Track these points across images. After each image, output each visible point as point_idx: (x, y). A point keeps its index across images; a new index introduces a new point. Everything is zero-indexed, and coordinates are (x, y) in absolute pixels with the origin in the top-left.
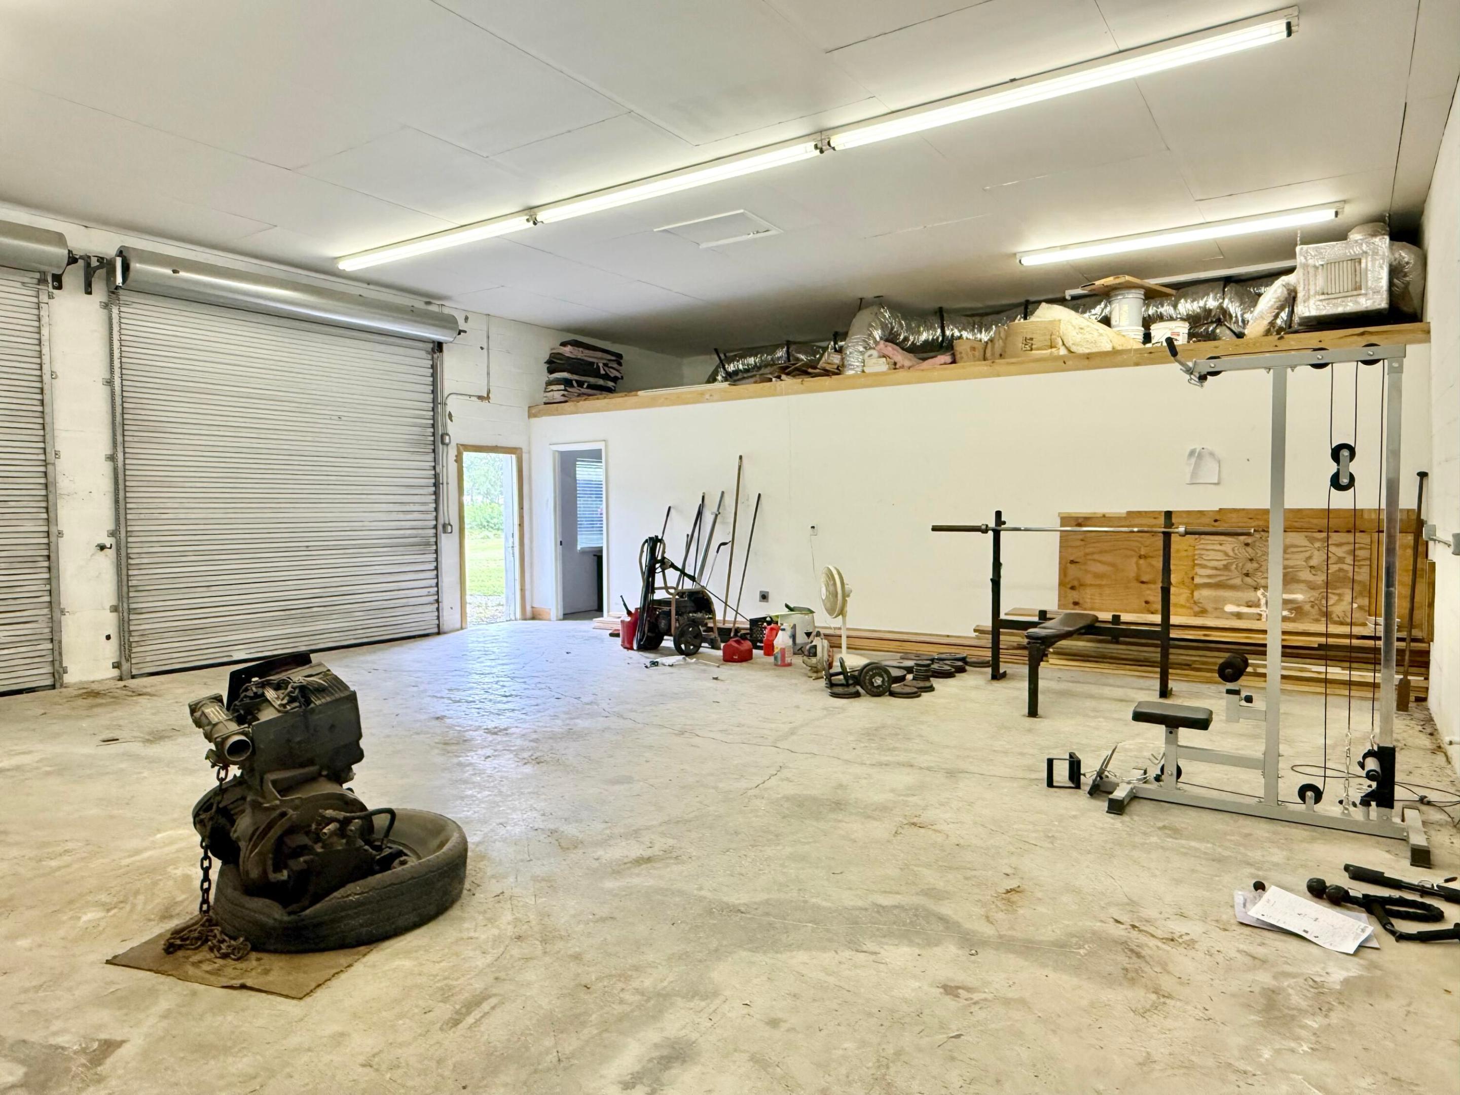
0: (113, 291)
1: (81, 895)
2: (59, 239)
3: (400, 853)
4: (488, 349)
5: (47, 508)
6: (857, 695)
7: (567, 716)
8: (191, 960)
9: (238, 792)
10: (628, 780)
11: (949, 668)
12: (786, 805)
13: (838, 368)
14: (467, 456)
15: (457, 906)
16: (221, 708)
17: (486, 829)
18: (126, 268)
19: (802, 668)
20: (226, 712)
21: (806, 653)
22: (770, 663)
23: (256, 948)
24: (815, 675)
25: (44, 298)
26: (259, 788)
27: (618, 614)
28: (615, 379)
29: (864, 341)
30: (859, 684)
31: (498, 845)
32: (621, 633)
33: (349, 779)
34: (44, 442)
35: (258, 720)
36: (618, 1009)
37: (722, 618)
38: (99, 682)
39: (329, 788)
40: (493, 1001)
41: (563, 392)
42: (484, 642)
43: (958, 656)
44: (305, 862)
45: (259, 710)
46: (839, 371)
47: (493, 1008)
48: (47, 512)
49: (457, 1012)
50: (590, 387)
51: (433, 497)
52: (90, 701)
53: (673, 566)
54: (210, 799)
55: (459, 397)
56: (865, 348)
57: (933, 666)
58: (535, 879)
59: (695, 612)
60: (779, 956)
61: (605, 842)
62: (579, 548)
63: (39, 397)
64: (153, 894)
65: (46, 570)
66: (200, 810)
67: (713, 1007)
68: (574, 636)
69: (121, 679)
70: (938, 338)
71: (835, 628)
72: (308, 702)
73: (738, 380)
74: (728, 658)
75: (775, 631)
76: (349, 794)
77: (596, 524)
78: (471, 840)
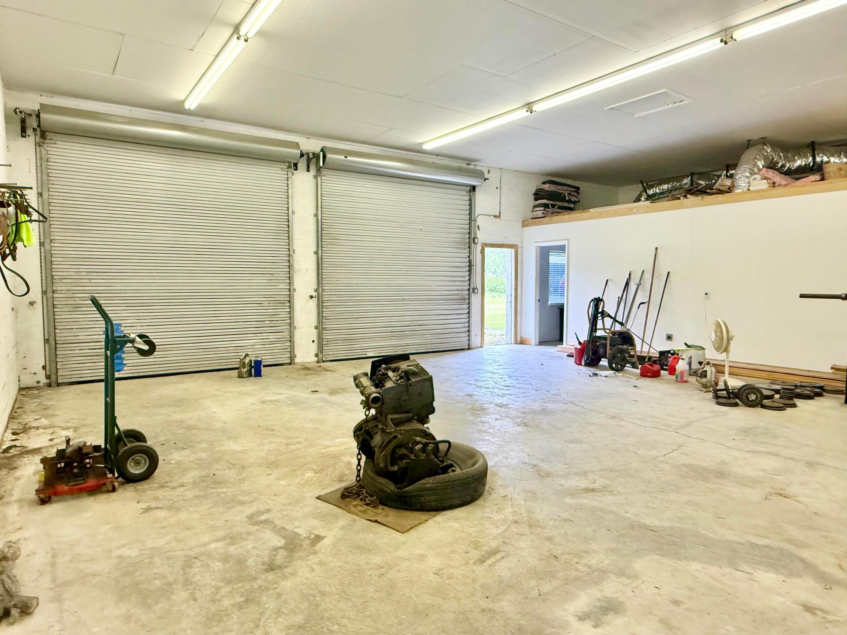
0: (319, 169)
1: (305, 464)
2: (296, 145)
3: (451, 466)
4: (500, 188)
5: (289, 277)
6: (736, 405)
7: (542, 401)
8: (352, 503)
9: (374, 423)
10: (580, 442)
11: (808, 392)
12: (684, 470)
13: (729, 189)
14: (487, 249)
15: (481, 499)
16: (367, 379)
17: (496, 459)
18: (324, 157)
19: (696, 385)
20: (369, 380)
21: (699, 375)
22: (673, 380)
23: (382, 503)
24: (705, 390)
25: (290, 175)
26: (384, 422)
27: (573, 344)
28: (575, 203)
29: (750, 169)
30: (737, 398)
31: (503, 469)
32: (574, 354)
33: (427, 422)
34: (289, 245)
35: (385, 386)
36: (575, 573)
37: (640, 350)
38: (310, 363)
39: (419, 426)
40: (502, 554)
41: (542, 212)
42: (493, 355)
43: (817, 385)
44: (406, 463)
45: (385, 382)
46: (730, 190)
47: (502, 558)
48: (290, 279)
49: (483, 557)
50: (559, 208)
51: (468, 273)
52: (306, 371)
53: (609, 316)
54: (362, 424)
55: (484, 216)
56: (751, 174)
57: (796, 390)
58: (525, 491)
59: (623, 345)
60: (679, 562)
61: (566, 476)
62: (549, 304)
63: (287, 223)
64: (335, 469)
65: (288, 307)
66: (356, 430)
67: (635, 584)
68: (545, 355)
69: (318, 362)
70: (809, 163)
71: (721, 361)
72: (409, 380)
73: (656, 199)
74: (644, 374)
75: (677, 360)
76: (427, 430)
77: (561, 290)
78: (490, 464)
